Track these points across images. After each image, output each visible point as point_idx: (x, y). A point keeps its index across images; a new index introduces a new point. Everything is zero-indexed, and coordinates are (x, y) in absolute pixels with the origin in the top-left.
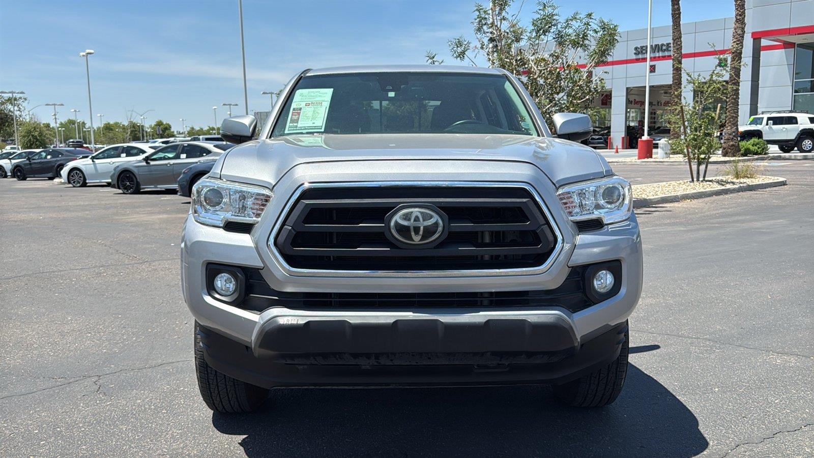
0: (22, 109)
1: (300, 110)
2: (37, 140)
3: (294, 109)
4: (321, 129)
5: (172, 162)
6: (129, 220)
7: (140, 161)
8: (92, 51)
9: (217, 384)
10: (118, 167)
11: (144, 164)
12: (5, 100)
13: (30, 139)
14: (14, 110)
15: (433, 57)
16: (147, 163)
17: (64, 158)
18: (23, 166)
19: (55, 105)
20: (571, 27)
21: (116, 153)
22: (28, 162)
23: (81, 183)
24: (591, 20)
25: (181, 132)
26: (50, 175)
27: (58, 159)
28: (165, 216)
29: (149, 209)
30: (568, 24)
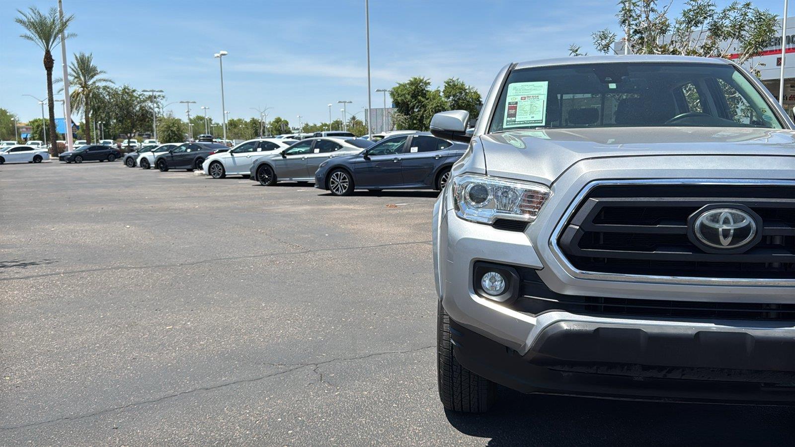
0: (161, 106)
1: (517, 104)
2: (176, 135)
3: (510, 104)
4: (542, 123)
5: (306, 156)
6: (277, 211)
7: (277, 156)
8: (225, 52)
9: (461, 384)
10: (257, 160)
11: (281, 158)
12: (146, 98)
13: (169, 134)
14: (154, 107)
15: (577, 51)
16: (284, 157)
17: (202, 151)
18: (165, 158)
19: (188, 102)
20: (729, 18)
21: (254, 147)
22: (170, 155)
23: (221, 175)
24: (748, 10)
25: (296, 128)
26: (189, 167)
27: (197, 152)
28: (308, 207)
29: (291, 200)
30: (725, 15)
